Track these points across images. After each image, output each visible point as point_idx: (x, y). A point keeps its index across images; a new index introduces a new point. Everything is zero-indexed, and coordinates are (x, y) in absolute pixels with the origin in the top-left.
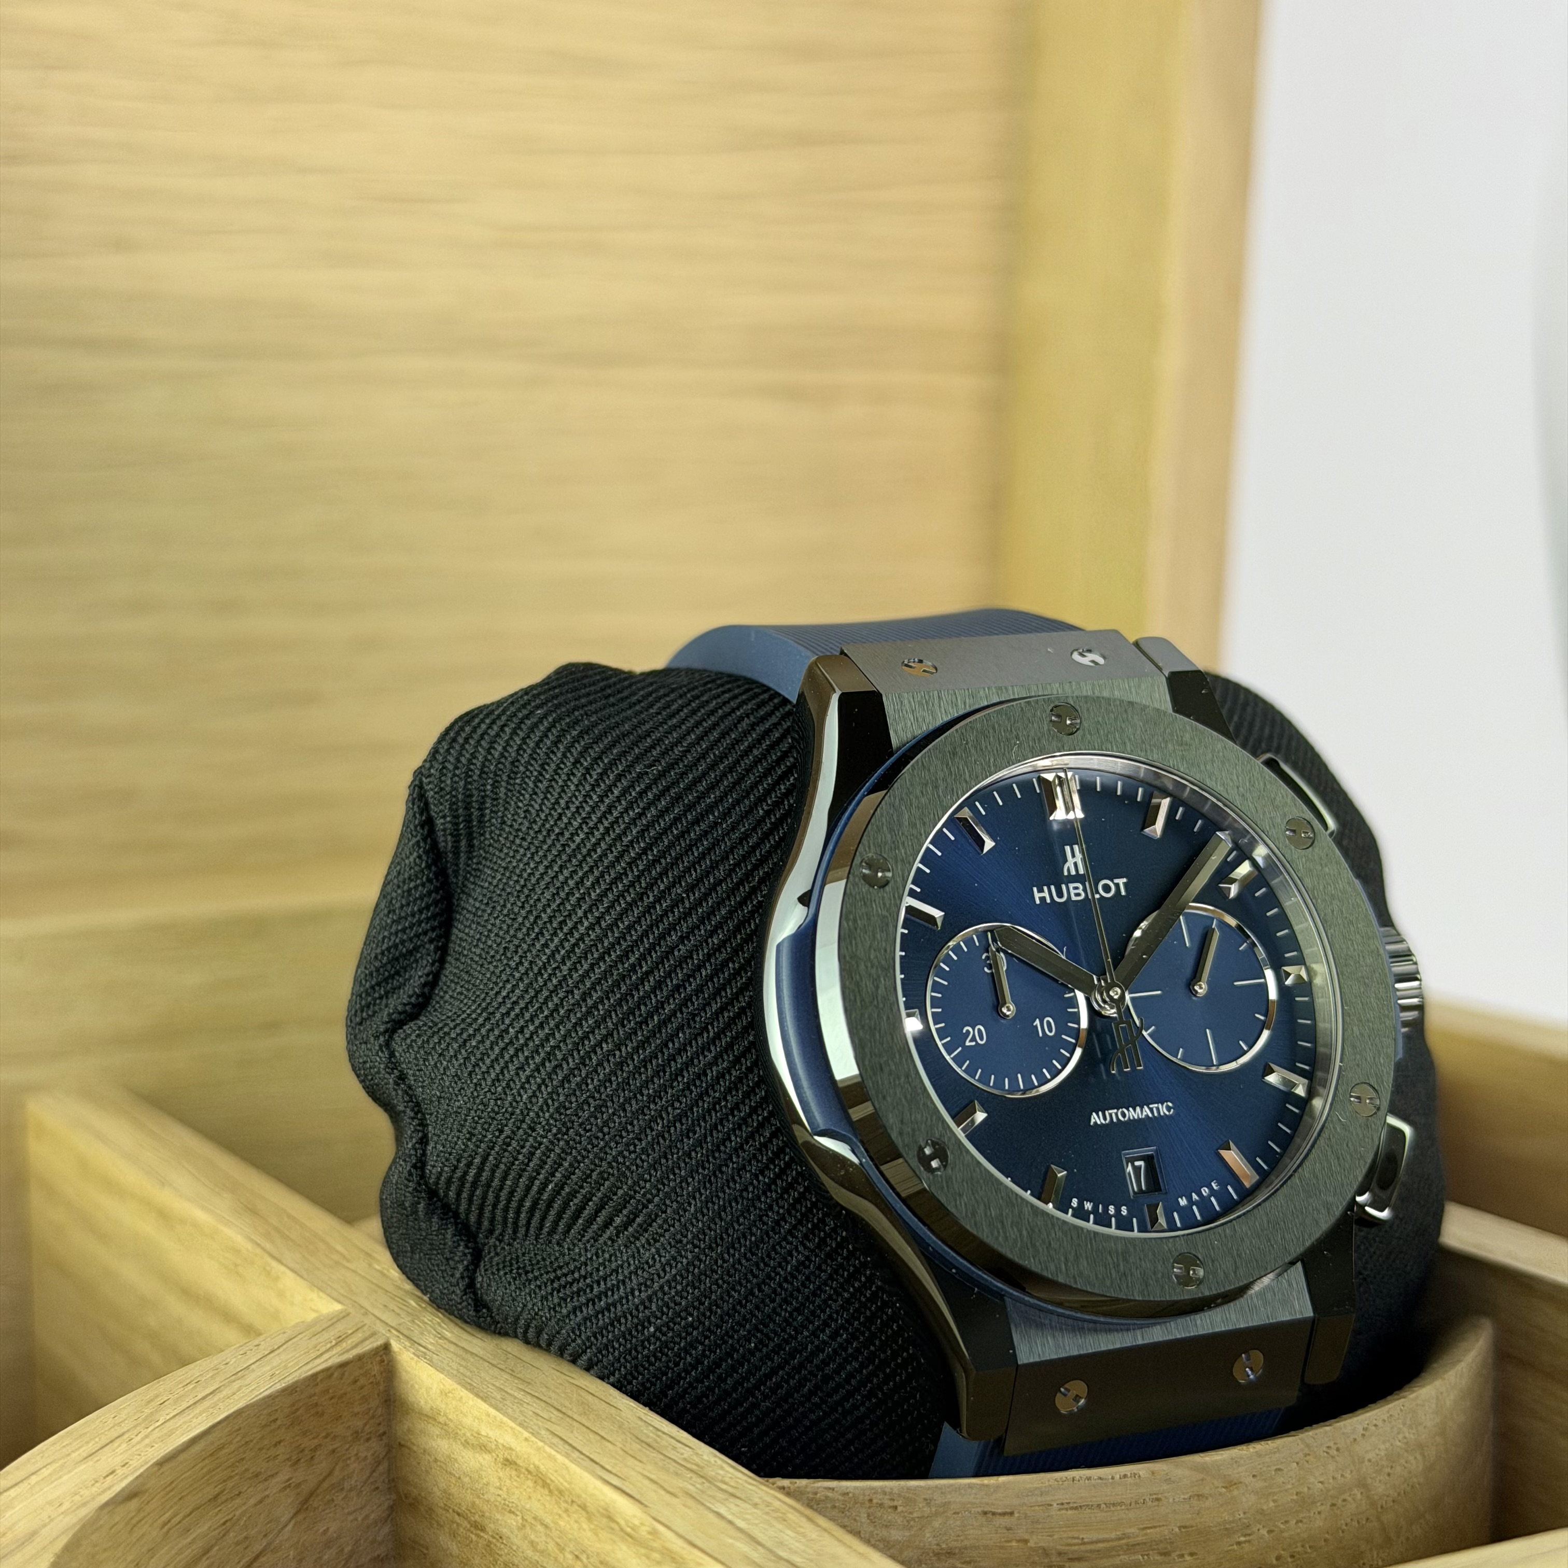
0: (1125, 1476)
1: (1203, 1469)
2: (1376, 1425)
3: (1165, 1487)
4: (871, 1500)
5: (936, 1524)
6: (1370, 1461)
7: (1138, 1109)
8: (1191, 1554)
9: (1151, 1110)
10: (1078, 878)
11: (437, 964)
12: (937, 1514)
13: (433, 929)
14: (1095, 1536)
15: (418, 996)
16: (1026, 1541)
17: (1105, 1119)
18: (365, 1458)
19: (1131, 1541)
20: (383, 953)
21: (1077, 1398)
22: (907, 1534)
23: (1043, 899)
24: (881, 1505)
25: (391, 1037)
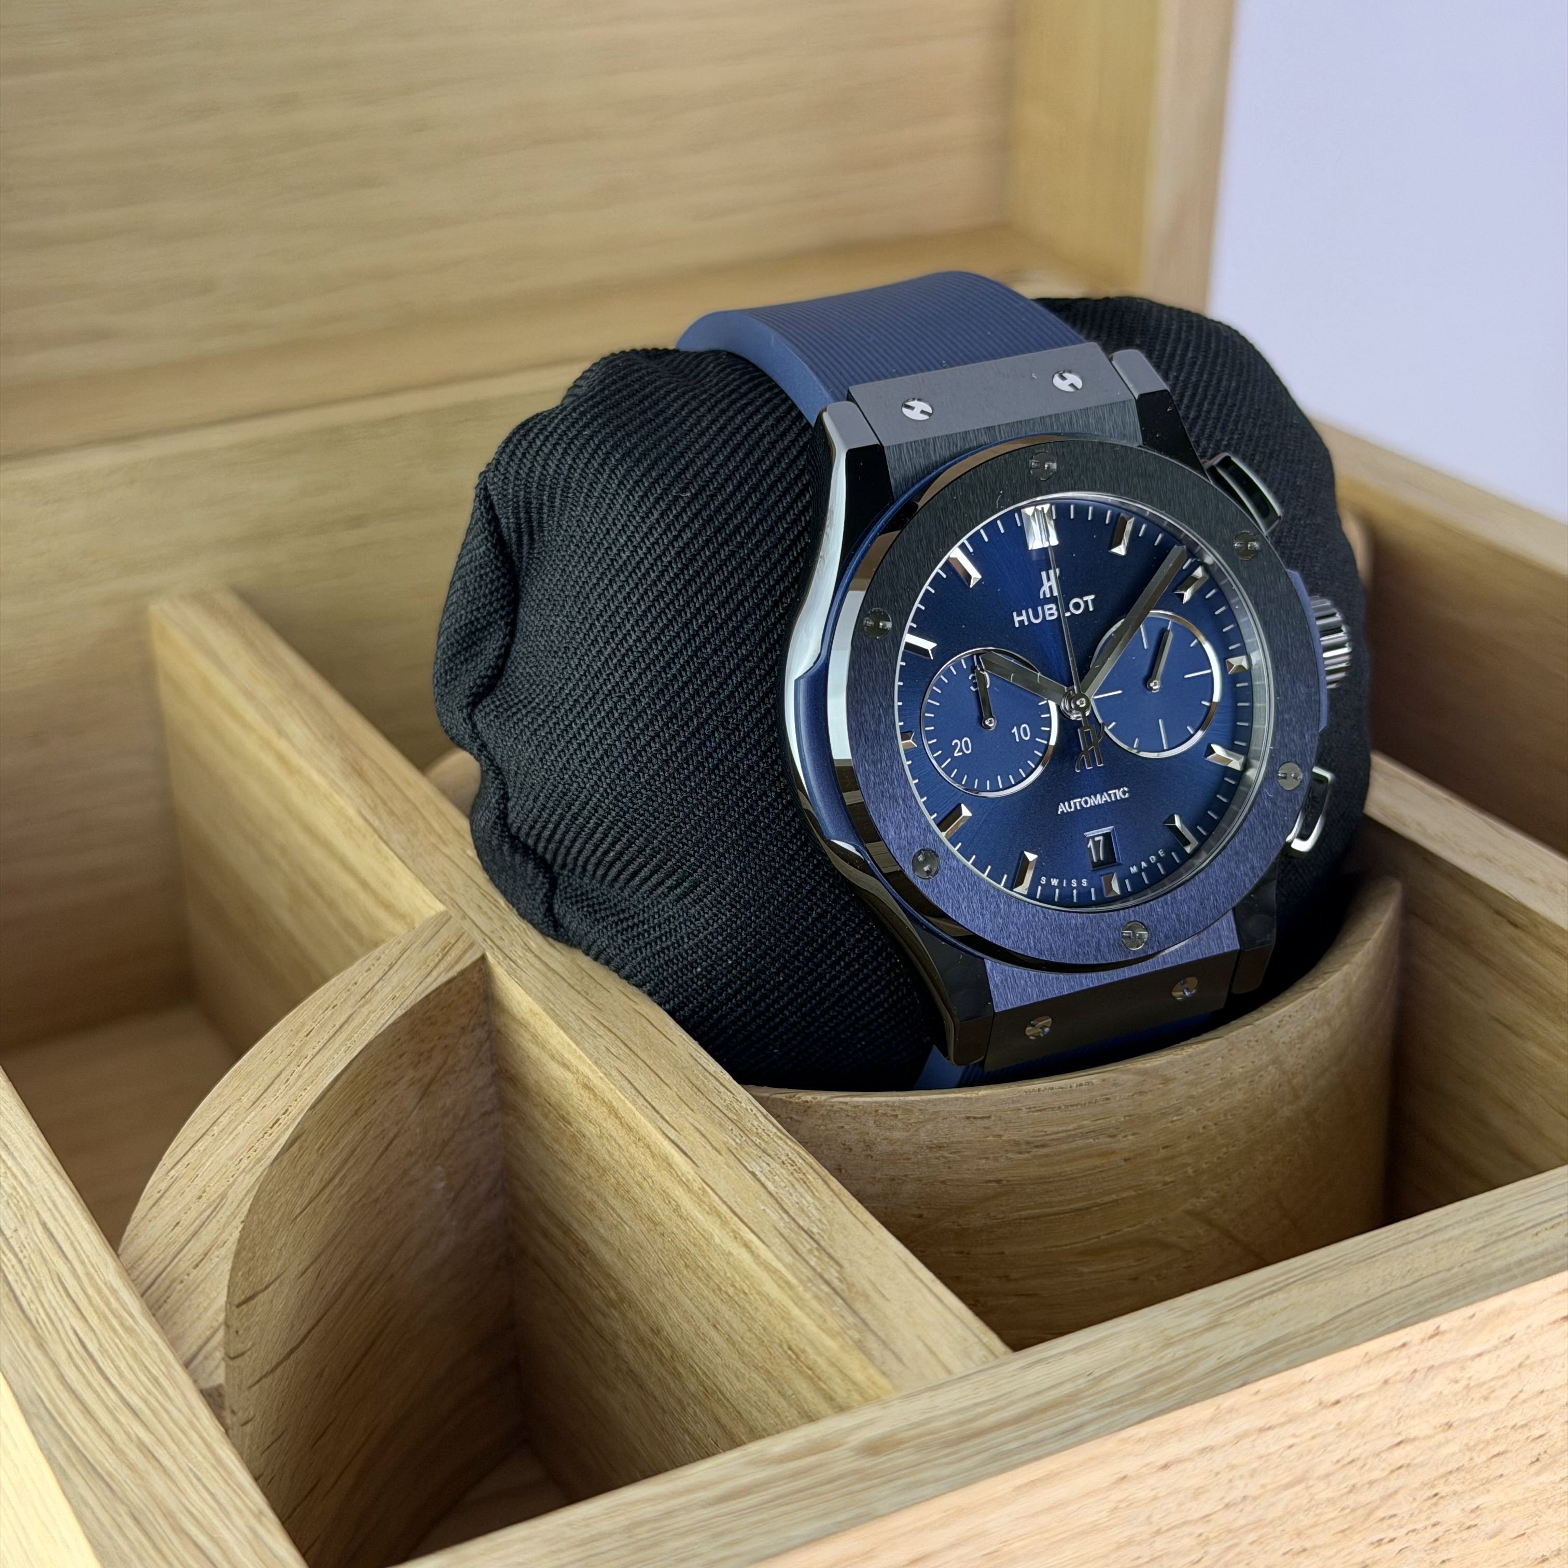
0: (1081, 1085)
1: (1144, 1072)
2: (1290, 1016)
3: (1113, 1089)
4: (877, 1111)
5: (929, 1127)
6: (1284, 1043)
7: (1098, 796)
8: (1133, 1134)
9: (1110, 795)
10: (1053, 600)
11: (507, 638)
12: (930, 1120)
13: (503, 608)
14: (1055, 1129)
15: (493, 669)
16: (1000, 1136)
17: (1070, 807)
18: (472, 1044)
19: (1086, 1130)
20: (461, 628)
21: (1043, 1027)
22: (906, 1134)
23: (1021, 622)
24: (885, 1114)
25: (472, 711)
